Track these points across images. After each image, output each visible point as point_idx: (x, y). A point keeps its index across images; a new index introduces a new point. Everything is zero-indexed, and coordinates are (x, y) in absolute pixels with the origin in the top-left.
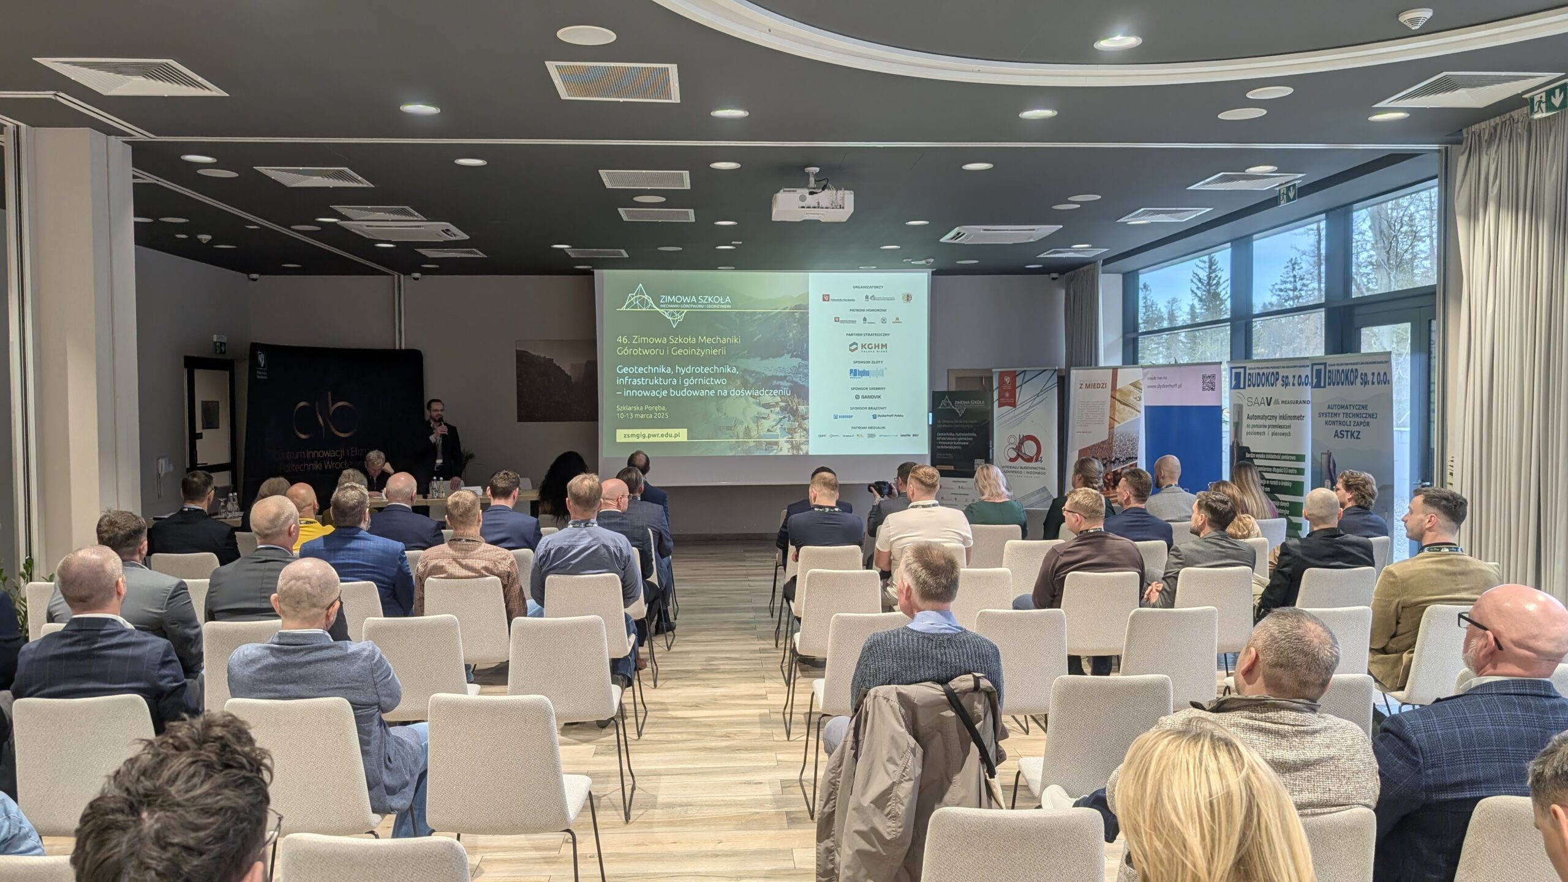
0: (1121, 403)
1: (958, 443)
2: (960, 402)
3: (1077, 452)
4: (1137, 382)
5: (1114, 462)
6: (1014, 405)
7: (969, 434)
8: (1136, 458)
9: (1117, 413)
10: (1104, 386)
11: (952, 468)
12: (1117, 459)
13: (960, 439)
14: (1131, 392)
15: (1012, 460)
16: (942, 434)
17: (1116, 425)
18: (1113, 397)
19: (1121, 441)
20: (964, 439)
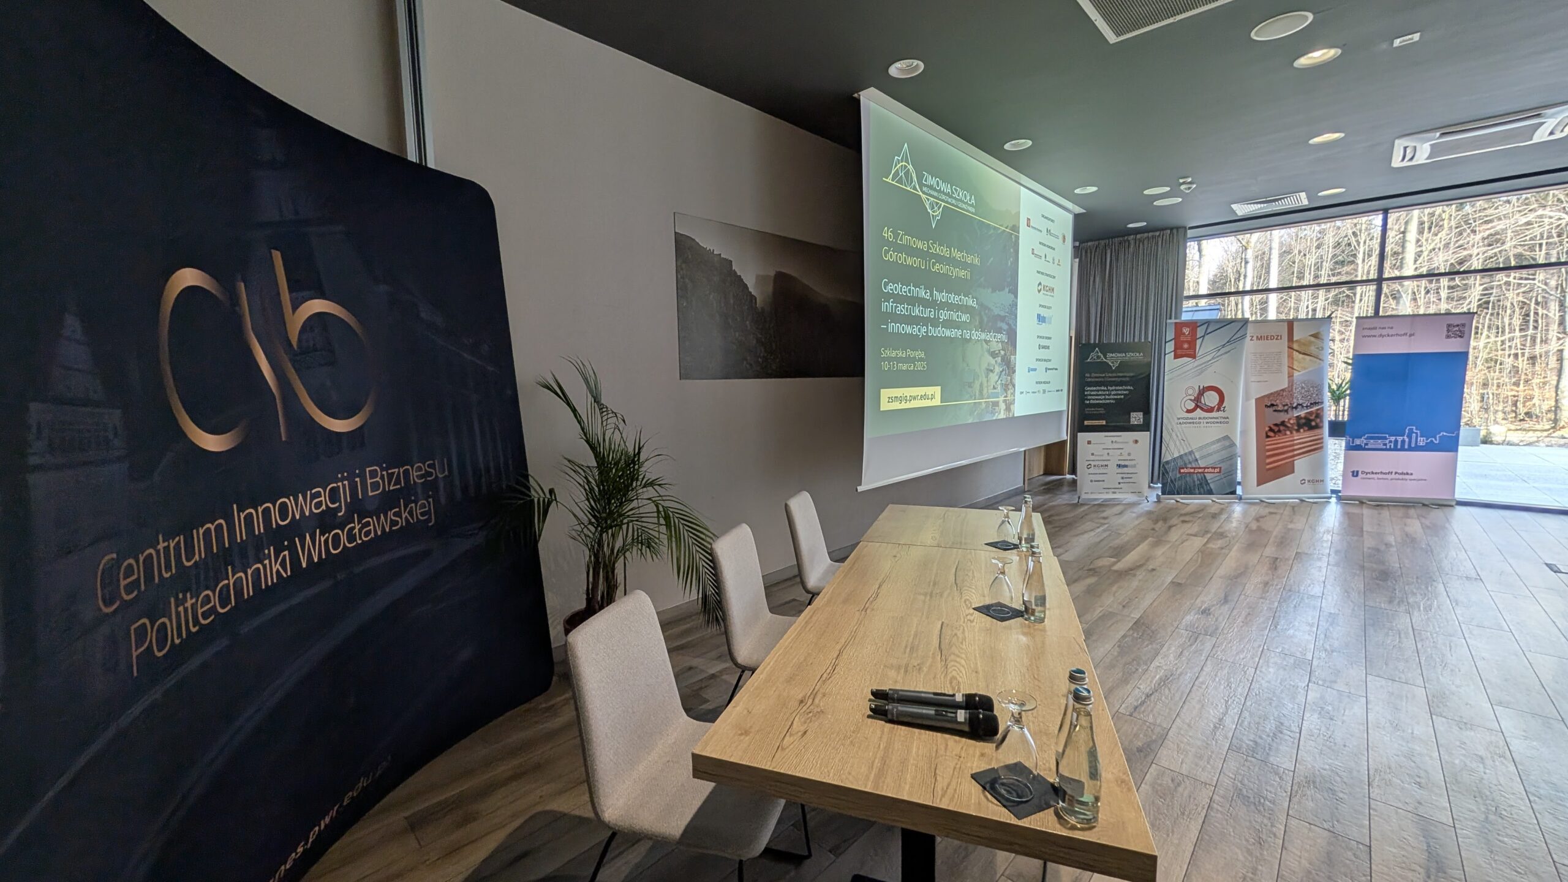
0: (1300, 353)
1: (1112, 397)
2: (1114, 355)
3: (1254, 401)
4: (1318, 333)
5: (1296, 408)
6: (1194, 356)
7: (1125, 387)
8: (1322, 403)
9: (1295, 363)
10: (1279, 337)
11: (1104, 423)
12: (1299, 405)
13: (1113, 393)
14: (1311, 343)
15: (1188, 411)
16: (1092, 388)
17: (1296, 374)
18: (1290, 348)
19: (1303, 388)
20: (1118, 393)
